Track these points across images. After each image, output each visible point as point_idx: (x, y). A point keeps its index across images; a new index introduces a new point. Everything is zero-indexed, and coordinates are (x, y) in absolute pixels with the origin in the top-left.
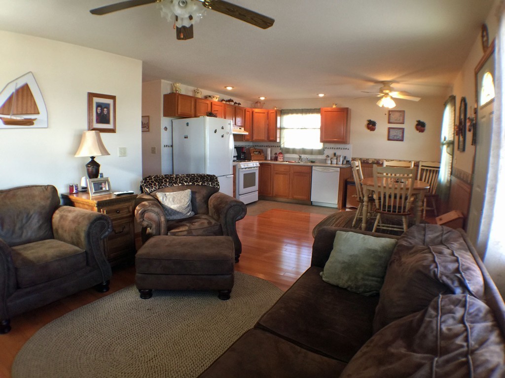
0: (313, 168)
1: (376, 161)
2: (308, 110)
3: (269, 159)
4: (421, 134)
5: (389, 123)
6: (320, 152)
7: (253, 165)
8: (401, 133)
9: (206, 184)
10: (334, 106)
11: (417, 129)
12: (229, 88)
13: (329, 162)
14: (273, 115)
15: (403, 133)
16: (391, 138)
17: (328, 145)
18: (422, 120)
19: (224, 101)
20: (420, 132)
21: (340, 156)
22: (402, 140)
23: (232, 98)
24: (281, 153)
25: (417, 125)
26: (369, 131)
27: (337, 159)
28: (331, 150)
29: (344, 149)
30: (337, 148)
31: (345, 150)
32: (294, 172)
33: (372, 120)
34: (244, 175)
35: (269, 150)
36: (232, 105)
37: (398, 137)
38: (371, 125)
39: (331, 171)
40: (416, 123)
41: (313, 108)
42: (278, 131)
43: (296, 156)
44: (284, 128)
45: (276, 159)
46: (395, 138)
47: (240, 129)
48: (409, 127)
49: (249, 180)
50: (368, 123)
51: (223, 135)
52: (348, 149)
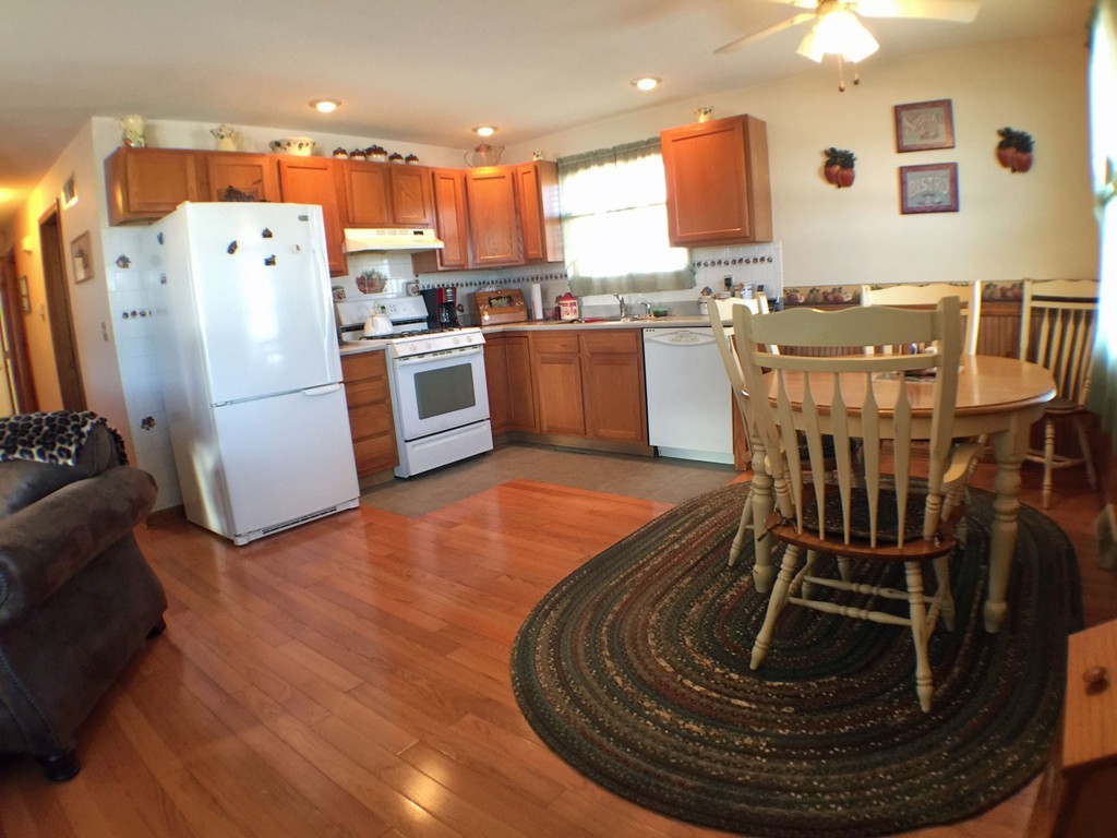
0: (646, 334)
2: (629, 146)
3: (539, 315)
4: (1018, 176)
5: (901, 150)
6: (683, 281)
8: (947, 181)
9: (17, 455)
10: (703, 119)
11: (1004, 161)
12: (326, 108)
14: (529, 179)
15: (954, 181)
16: (911, 204)
17: (704, 255)
18: (1017, 127)
19: (344, 152)
20: (1014, 170)
21: (742, 285)
22: (953, 208)
23: (379, 143)
24: (569, 296)
25: (1002, 146)
26: (832, 187)
28: (717, 267)
29: (755, 260)
30: (734, 262)
31: (759, 264)
32: (592, 354)
33: (840, 147)
34: (419, 377)
35: (536, 290)
37: (937, 200)
38: (839, 168)
39: (702, 340)
40: (997, 139)
41: (646, 139)
42: (548, 229)
43: (611, 300)
44: (569, 217)
45: (557, 315)
46: (928, 202)
47: (421, 233)
48: (973, 154)
49: (442, 391)
50: (828, 159)
51: (274, 256)
52: (770, 260)
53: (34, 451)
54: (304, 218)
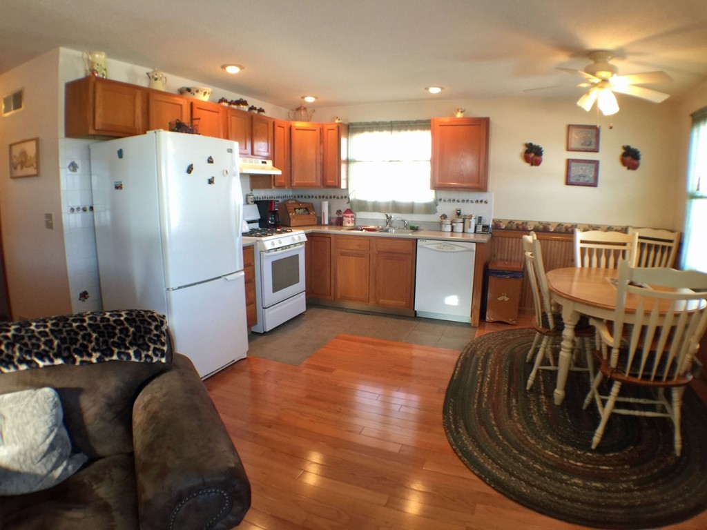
0: (420, 243)
1: (541, 227)
2: (403, 123)
3: (326, 222)
4: (630, 172)
5: (568, 149)
6: (429, 209)
7: (292, 240)
8: (593, 170)
10: (459, 115)
11: (624, 163)
12: (233, 70)
13: (448, 228)
14: (333, 134)
15: (597, 170)
16: (572, 180)
17: (444, 195)
18: (633, 146)
19: (226, 101)
20: (629, 168)
21: (471, 216)
22: (594, 185)
23: (245, 98)
24: (349, 211)
25: (624, 155)
26: (527, 165)
27: (464, 222)
28: (452, 203)
29: (477, 201)
30: (463, 201)
31: (479, 204)
32: (379, 252)
33: (535, 143)
34: (274, 263)
35: (325, 204)
36: (244, 112)
37: (587, 179)
38: (533, 154)
39: (458, 249)
40: (622, 151)
41: (415, 119)
42: (343, 167)
43: (381, 217)
44: (354, 161)
45: (340, 223)
46: (582, 180)
47: (265, 163)
48: (608, 157)
49: (284, 272)
50: (526, 149)
51: (213, 177)
52: (486, 202)
53: (131, 352)
54: (230, 151)
